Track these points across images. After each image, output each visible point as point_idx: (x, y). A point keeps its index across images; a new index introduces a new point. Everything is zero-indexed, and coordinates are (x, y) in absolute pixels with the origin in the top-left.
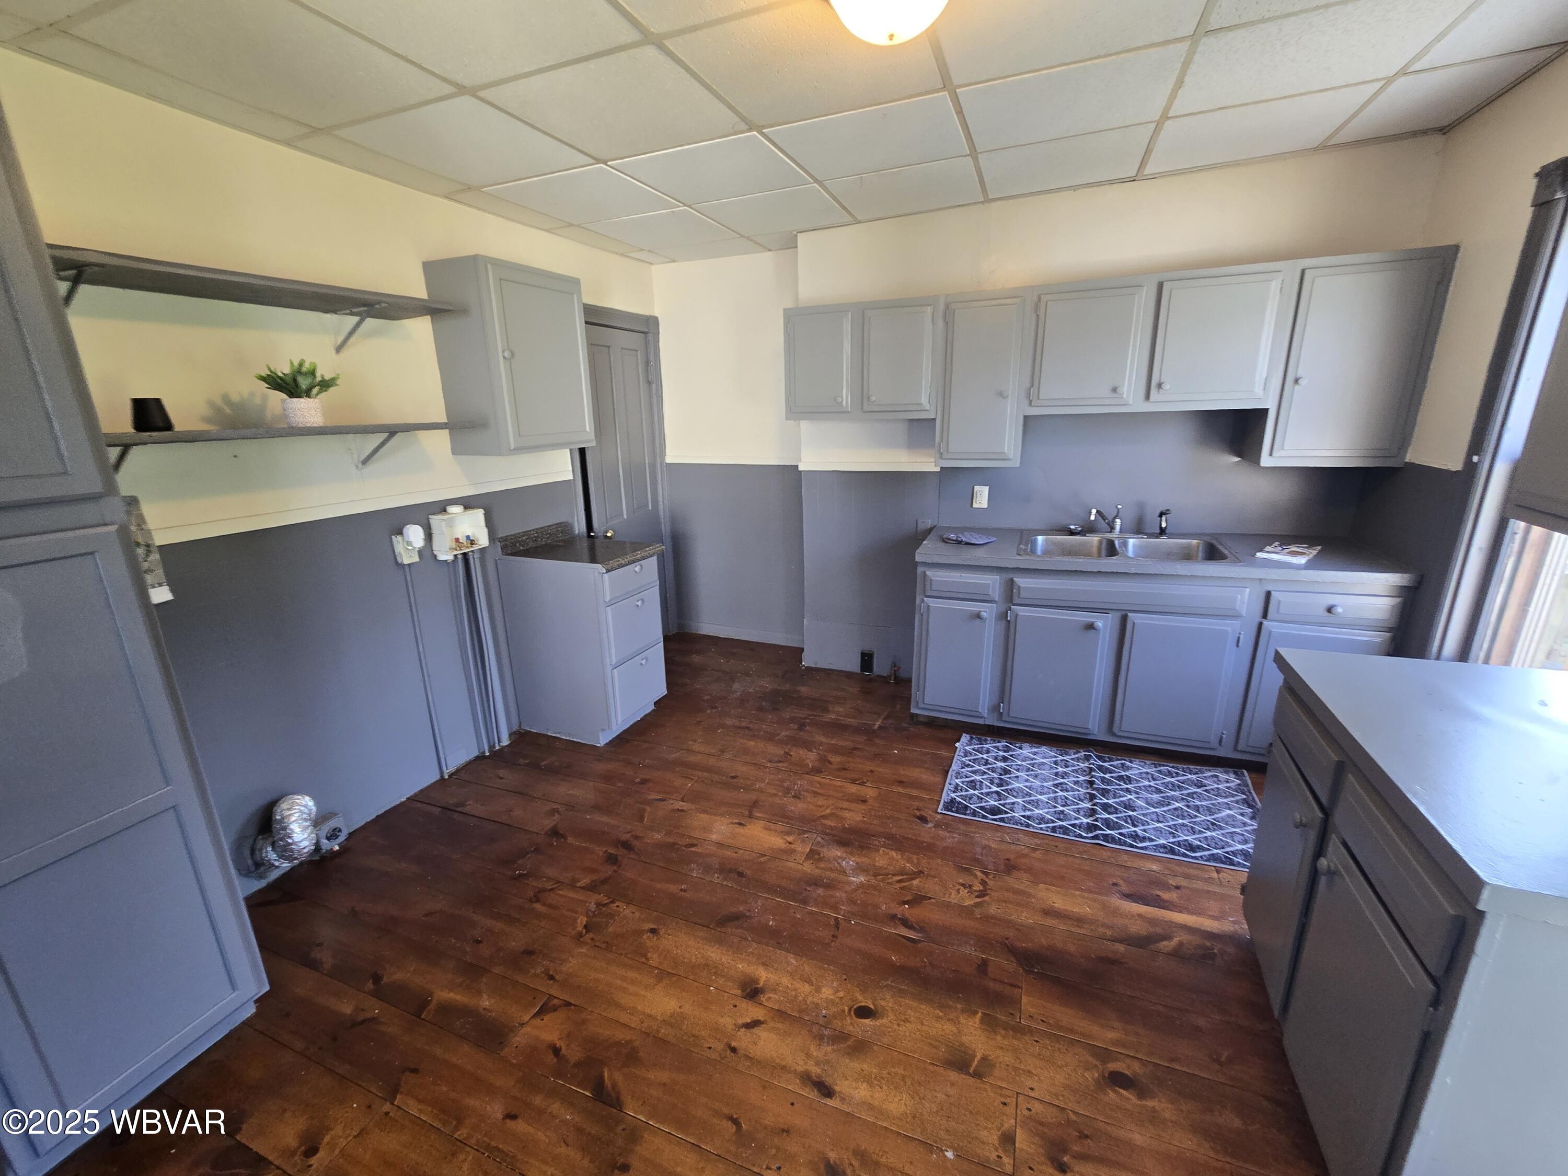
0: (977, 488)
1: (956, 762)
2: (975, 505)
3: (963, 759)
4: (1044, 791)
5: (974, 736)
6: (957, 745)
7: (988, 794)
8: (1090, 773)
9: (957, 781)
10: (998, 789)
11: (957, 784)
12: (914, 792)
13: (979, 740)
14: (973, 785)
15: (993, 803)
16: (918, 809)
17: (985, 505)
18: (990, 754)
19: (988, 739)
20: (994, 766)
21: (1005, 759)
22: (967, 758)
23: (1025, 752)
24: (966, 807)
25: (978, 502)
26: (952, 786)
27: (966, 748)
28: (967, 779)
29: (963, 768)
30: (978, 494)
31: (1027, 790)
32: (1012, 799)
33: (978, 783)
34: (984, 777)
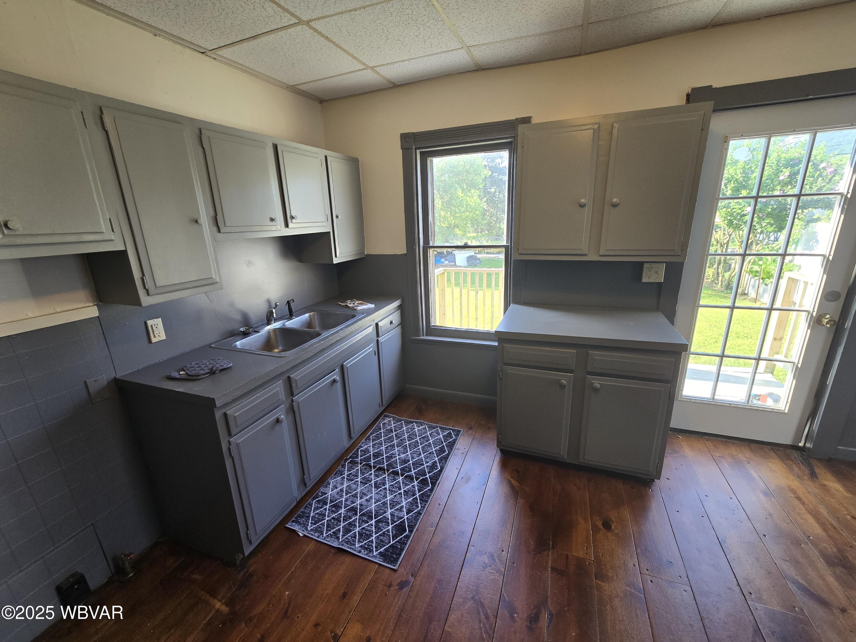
0: (150, 323)
1: (329, 541)
2: (154, 340)
3: (325, 535)
4: (383, 494)
5: (293, 519)
6: (301, 535)
7: (378, 529)
8: (370, 467)
9: (357, 546)
10: (374, 520)
11: (361, 546)
12: (364, 585)
13: (300, 516)
14: (364, 535)
15: (390, 527)
16: (390, 586)
17: (163, 337)
18: (327, 514)
19: (302, 510)
20: (342, 515)
21: (337, 507)
22: (325, 532)
23: (330, 492)
24: (392, 546)
25: (156, 336)
26: (363, 551)
27: (309, 529)
28: (357, 538)
29: (338, 538)
30: (154, 328)
31: (379, 503)
32: (388, 515)
33: (364, 531)
34: (357, 524)
